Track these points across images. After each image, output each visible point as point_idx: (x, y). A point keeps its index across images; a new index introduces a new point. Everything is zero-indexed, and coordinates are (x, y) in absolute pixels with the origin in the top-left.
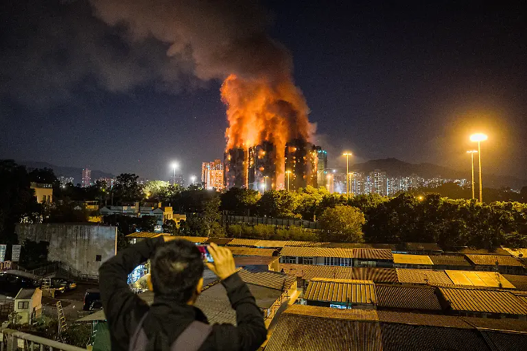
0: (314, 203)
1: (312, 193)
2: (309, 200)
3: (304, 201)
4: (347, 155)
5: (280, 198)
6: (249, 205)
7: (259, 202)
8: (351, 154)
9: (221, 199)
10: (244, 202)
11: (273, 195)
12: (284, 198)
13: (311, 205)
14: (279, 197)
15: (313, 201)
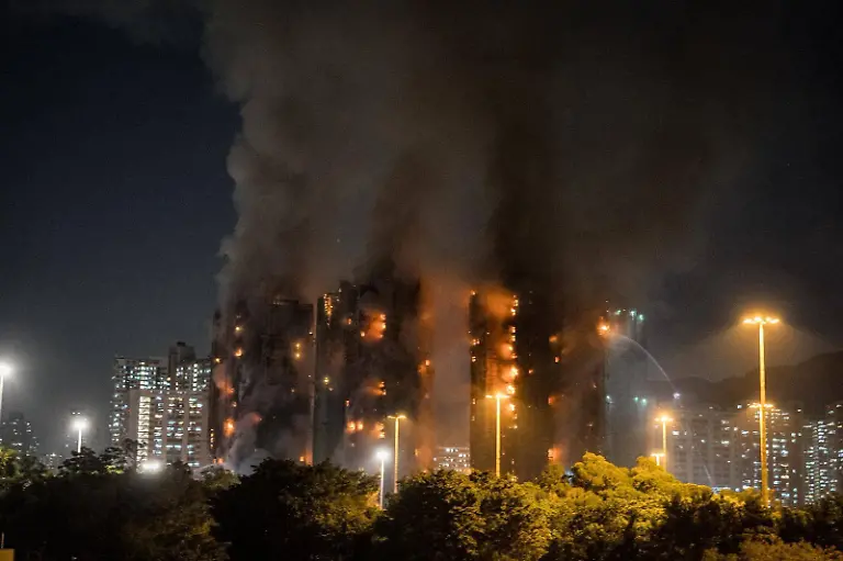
0: (629, 532)
1: (607, 484)
2: (602, 517)
3: (577, 522)
4: (760, 324)
5: (476, 508)
6: (341, 536)
7: (381, 525)
8: (774, 321)
9: (214, 513)
10: (316, 523)
11: (445, 492)
12: (491, 506)
13: (613, 537)
14: (471, 499)
15: (622, 521)
